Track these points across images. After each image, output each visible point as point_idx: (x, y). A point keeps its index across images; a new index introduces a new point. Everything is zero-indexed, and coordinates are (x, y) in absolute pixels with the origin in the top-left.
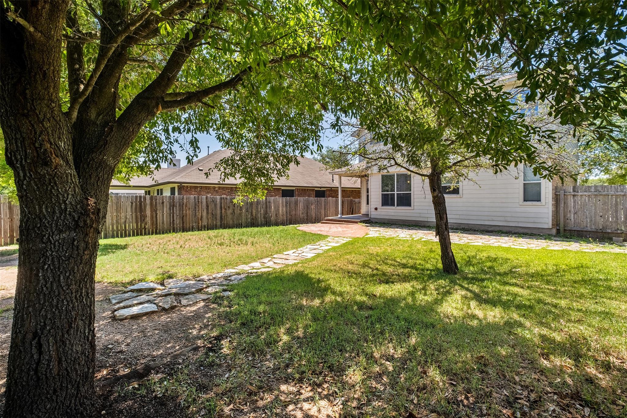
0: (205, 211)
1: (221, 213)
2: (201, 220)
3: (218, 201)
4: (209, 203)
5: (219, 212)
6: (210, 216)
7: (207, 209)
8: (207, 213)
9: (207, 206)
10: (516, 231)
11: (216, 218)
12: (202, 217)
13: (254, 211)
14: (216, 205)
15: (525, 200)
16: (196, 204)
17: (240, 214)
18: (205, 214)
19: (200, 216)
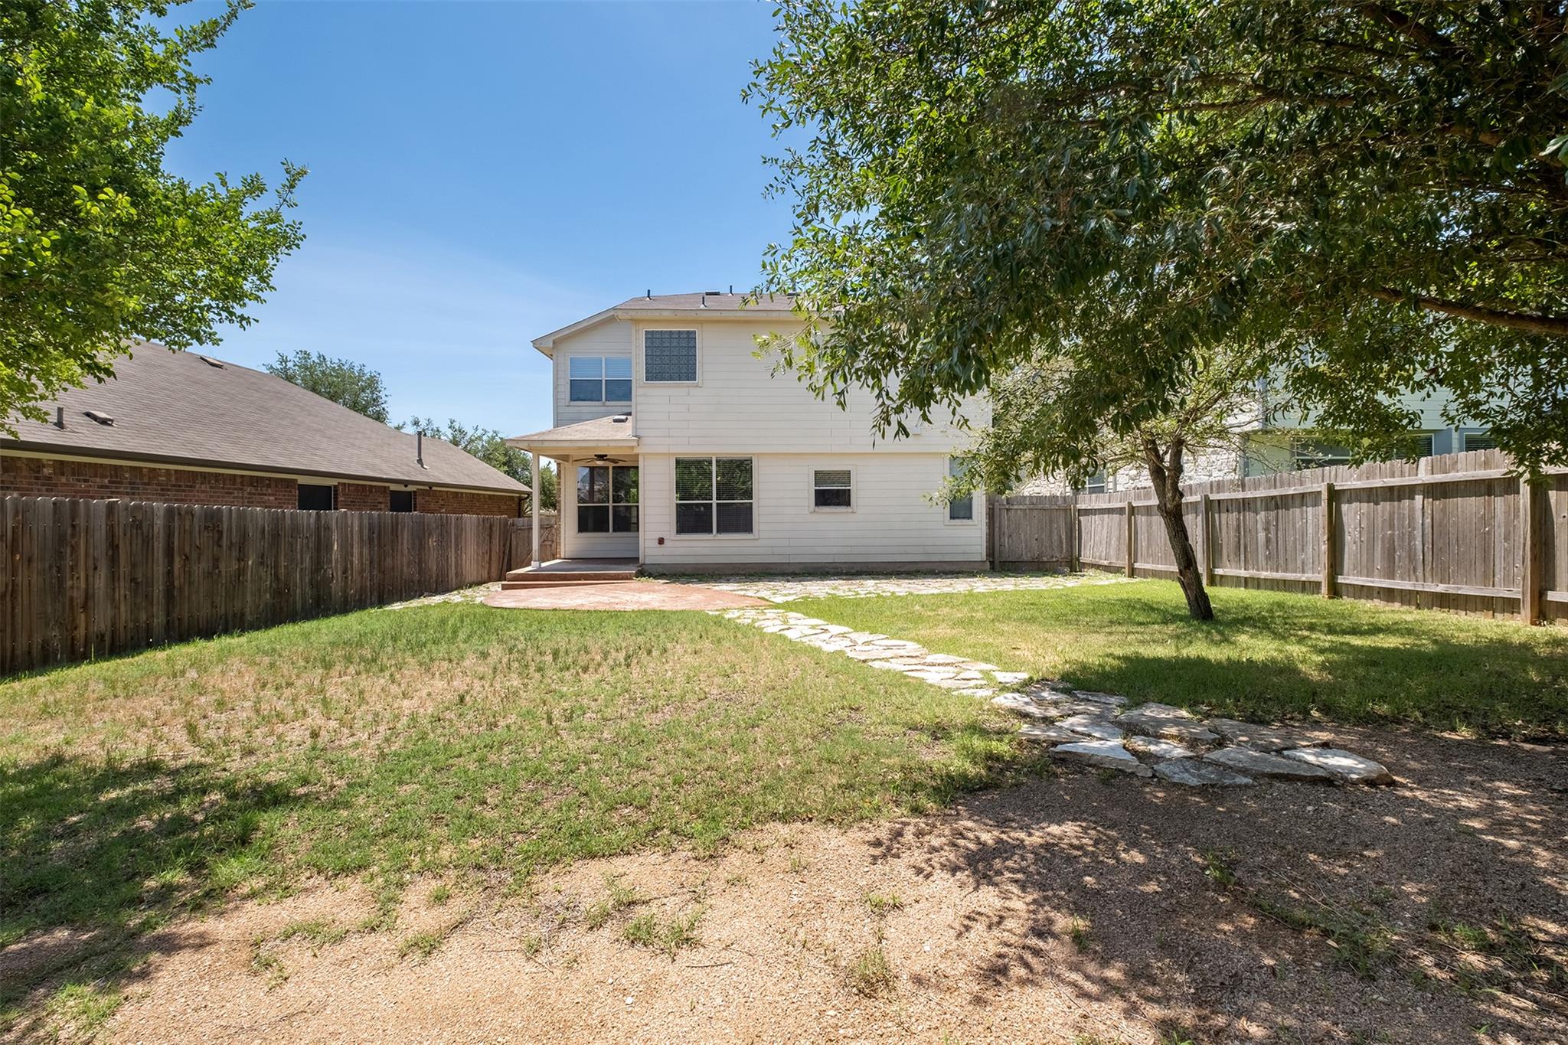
0: (103, 572)
1: (169, 573)
2: (85, 607)
3: (159, 523)
4: (119, 531)
5: (160, 570)
6: (123, 589)
7: (113, 561)
8: (113, 577)
9: (113, 547)
10: (941, 569)
11: (149, 598)
12: (88, 597)
13: (283, 563)
14: (147, 541)
15: (952, 517)
16: (61, 539)
17: (241, 572)
18: (101, 582)
19: (78, 596)
